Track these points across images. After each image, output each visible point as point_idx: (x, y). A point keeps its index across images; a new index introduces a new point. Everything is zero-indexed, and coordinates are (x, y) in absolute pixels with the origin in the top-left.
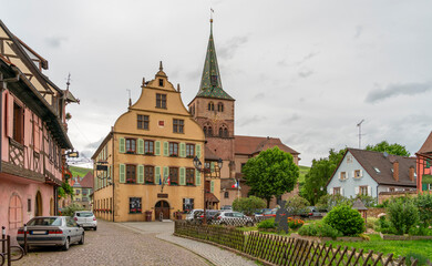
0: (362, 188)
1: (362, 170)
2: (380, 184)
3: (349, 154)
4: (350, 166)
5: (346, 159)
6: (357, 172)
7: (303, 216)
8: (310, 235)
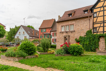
0: (25, 37)
1: (25, 32)
2: (30, 36)
3: (21, 27)
4: (22, 30)
5: (20, 28)
6: (24, 32)
7: (7, 46)
8: (12, 56)
